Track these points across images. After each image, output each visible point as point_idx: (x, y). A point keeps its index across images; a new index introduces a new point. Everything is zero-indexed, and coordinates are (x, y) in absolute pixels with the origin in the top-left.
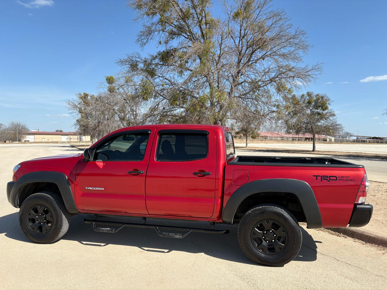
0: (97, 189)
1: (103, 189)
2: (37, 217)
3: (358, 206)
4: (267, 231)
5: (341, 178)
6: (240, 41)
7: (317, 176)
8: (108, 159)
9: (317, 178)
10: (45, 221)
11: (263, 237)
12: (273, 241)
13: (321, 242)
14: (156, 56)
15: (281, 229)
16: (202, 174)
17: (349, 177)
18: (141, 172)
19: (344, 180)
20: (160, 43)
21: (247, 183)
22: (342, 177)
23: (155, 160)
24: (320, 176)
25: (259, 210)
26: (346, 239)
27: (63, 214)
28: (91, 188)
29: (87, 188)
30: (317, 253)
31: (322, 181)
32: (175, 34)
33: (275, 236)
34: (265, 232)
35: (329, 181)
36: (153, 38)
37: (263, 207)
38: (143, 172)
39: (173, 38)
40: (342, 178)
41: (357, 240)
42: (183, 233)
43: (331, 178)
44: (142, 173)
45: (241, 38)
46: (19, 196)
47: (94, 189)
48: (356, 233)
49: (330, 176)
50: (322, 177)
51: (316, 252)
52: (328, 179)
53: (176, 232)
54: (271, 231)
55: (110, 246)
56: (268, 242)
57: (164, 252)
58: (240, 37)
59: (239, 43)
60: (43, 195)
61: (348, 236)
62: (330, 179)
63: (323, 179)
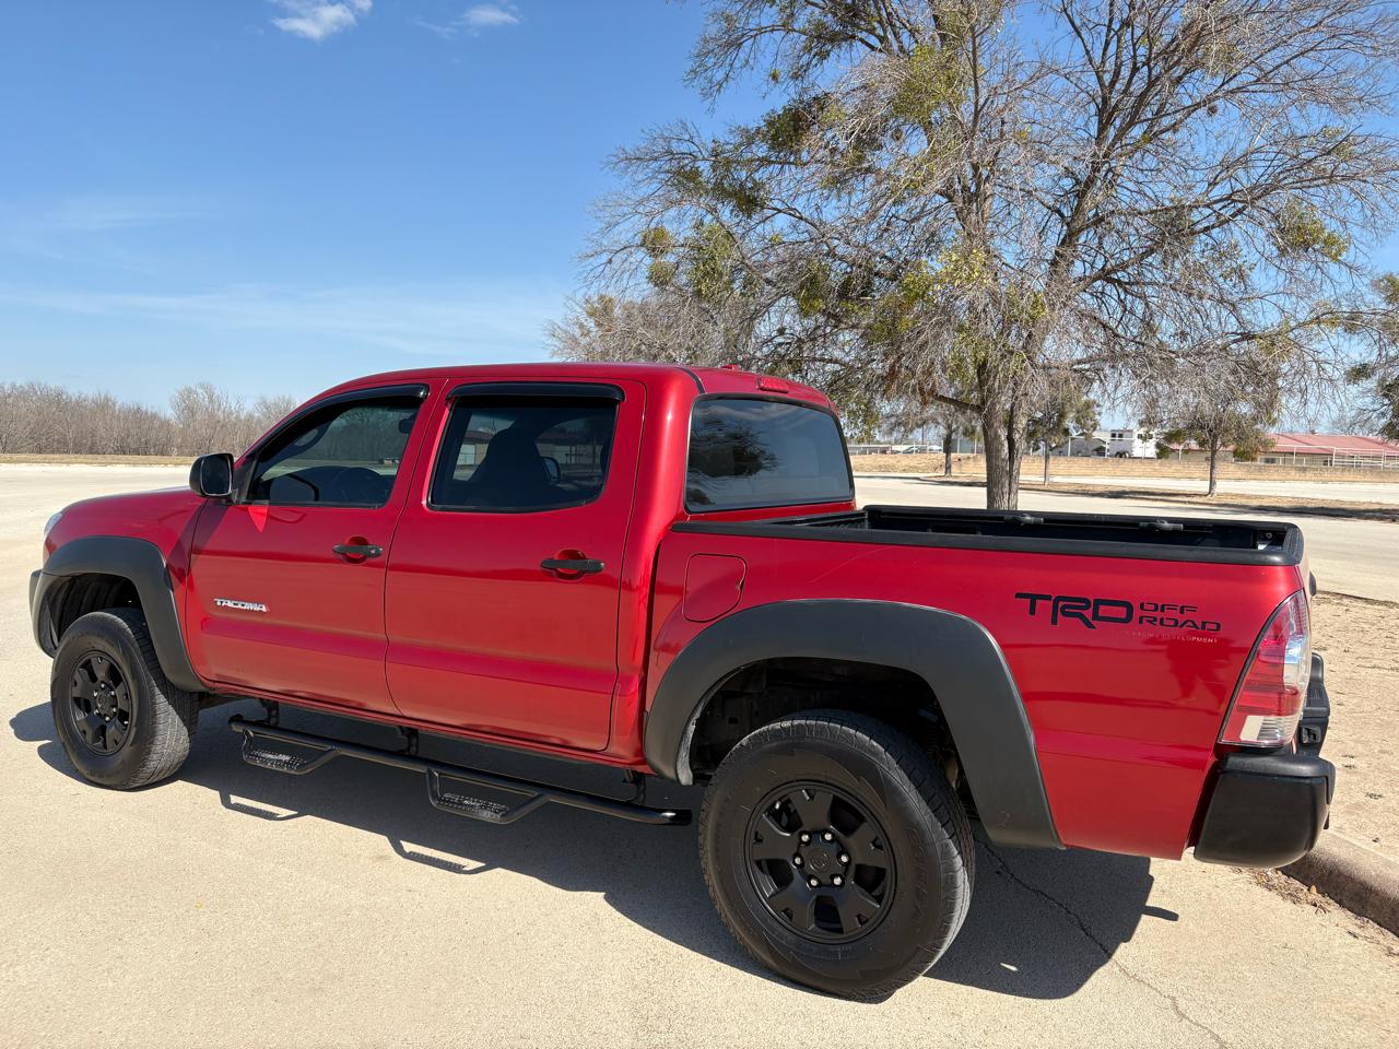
0: (249, 606)
1: (264, 609)
2: (95, 694)
3: (1234, 761)
4: (817, 833)
5: (1154, 614)
6: (1107, 44)
7: (1034, 598)
8: (317, 499)
9: (1033, 604)
10: (114, 710)
11: (798, 861)
12: (837, 881)
13: (1172, 916)
14: (758, 130)
15: (865, 832)
16: (570, 570)
17: (1194, 609)
18: (373, 552)
19: (1165, 622)
20: (775, 77)
21: (737, 609)
22: (1156, 609)
23: (424, 502)
24: (1049, 598)
25: (776, 734)
26: (1320, 918)
27: (157, 691)
28: (230, 604)
29: (219, 604)
30: (1104, 962)
31: (1054, 622)
32: (834, 39)
33: (844, 859)
34: (805, 838)
35: (1090, 626)
36: (751, 62)
37: (796, 722)
38: (377, 550)
39: (823, 56)
40: (1159, 615)
41: (1372, 929)
42: (514, 804)
43: (1102, 608)
44: (377, 555)
45: (1116, 26)
46: (58, 613)
47: (239, 606)
49: (1098, 602)
50: (1061, 604)
51: (1106, 954)
52: (1088, 614)
53: (486, 796)
54: (828, 837)
55: (309, 820)
56: (814, 883)
57: (457, 869)
58: (1111, 21)
59: (1105, 49)
60: (106, 618)
61: (1340, 903)
62: (1095, 616)
63: (1065, 614)
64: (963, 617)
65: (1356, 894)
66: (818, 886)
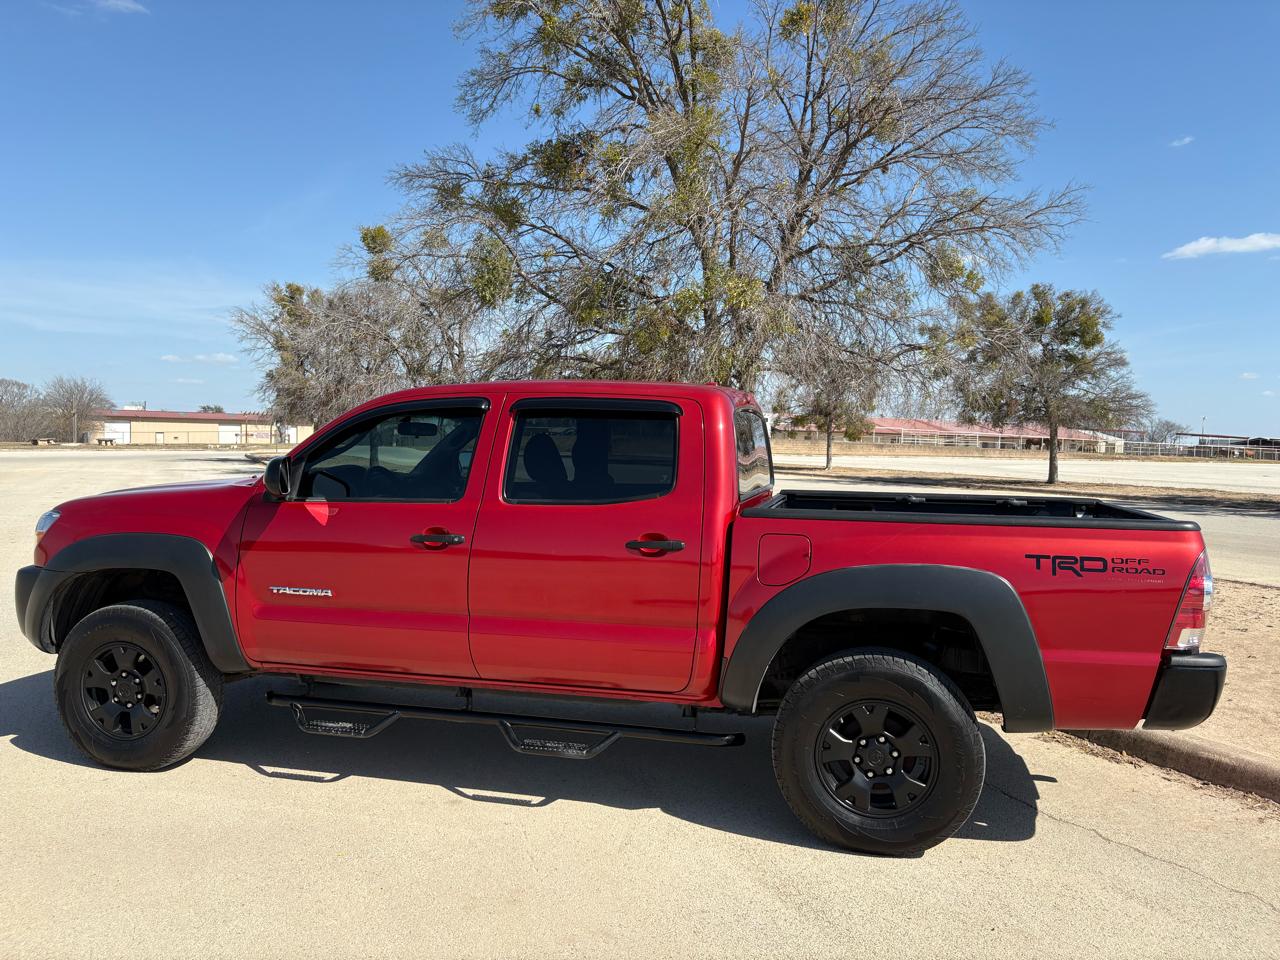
0: (310, 592)
1: (330, 594)
2: (114, 683)
3: (1175, 659)
4: (870, 738)
5: (1121, 566)
6: (805, 110)
7: (1038, 558)
8: (348, 495)
9: (1038, 562)
10: (139, 696)
11: (857, 760)
12: (890, 771)
13: (1053, 780)
14: (525, 158)
15: (914, 733)
16: (655, 547)
17: (1147, 561)
18: (456, 540)
19: (1130, 571)
20: (537, 111)
21: (806, 576)
22: (1122, 562)
23: (500, 498)
24: (1048, 557)
25: (842, 667)
26: (1139, 771)
27: (197, 675)
28: (288, 591)
29: (275, 591)
30: (1036, 814)
31: (1054, 573)
32: (589, 83)
33: (895, 754)
34: (863, 742)
35: (1081, 576)
36: (513, 96)
37: (856, 657)
38: (460, 538)
39: (581, 98)
40: (1124, 566)
41: (1175, 775)
42: (591, 743)
43: (1086, 562)
44: (460, 542)
45: (810, 98)
46: (57, 612)
47: (301, 593)
48: (1173, 750)
49: (1083, 559)
50: (1058, 561)
51: (1034, 811)
52: (1077, 567)
53: (568, 740)
54: (882, 739)
55: (353, 780)
56: (870, 775)
57: (527, 804)
58: (807, 93)
59: (804, 115)
60: (133, 611)
61: (1146, 760)
62: (1082, 569)
63: (1061, 568)
64: (991, 573)
65: (1158, 753)
66: (874, 777)
